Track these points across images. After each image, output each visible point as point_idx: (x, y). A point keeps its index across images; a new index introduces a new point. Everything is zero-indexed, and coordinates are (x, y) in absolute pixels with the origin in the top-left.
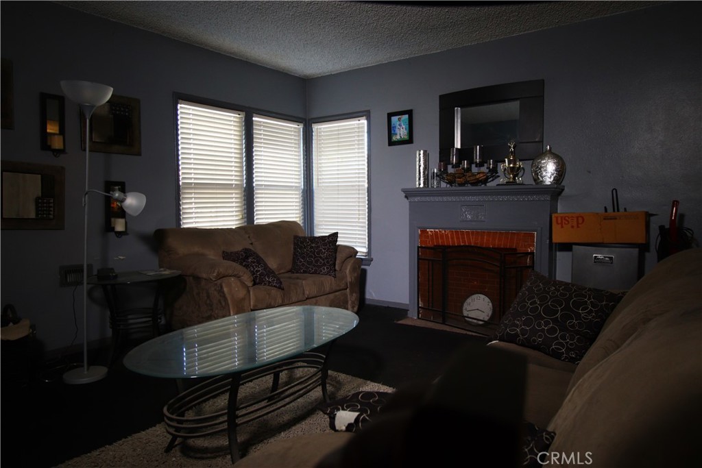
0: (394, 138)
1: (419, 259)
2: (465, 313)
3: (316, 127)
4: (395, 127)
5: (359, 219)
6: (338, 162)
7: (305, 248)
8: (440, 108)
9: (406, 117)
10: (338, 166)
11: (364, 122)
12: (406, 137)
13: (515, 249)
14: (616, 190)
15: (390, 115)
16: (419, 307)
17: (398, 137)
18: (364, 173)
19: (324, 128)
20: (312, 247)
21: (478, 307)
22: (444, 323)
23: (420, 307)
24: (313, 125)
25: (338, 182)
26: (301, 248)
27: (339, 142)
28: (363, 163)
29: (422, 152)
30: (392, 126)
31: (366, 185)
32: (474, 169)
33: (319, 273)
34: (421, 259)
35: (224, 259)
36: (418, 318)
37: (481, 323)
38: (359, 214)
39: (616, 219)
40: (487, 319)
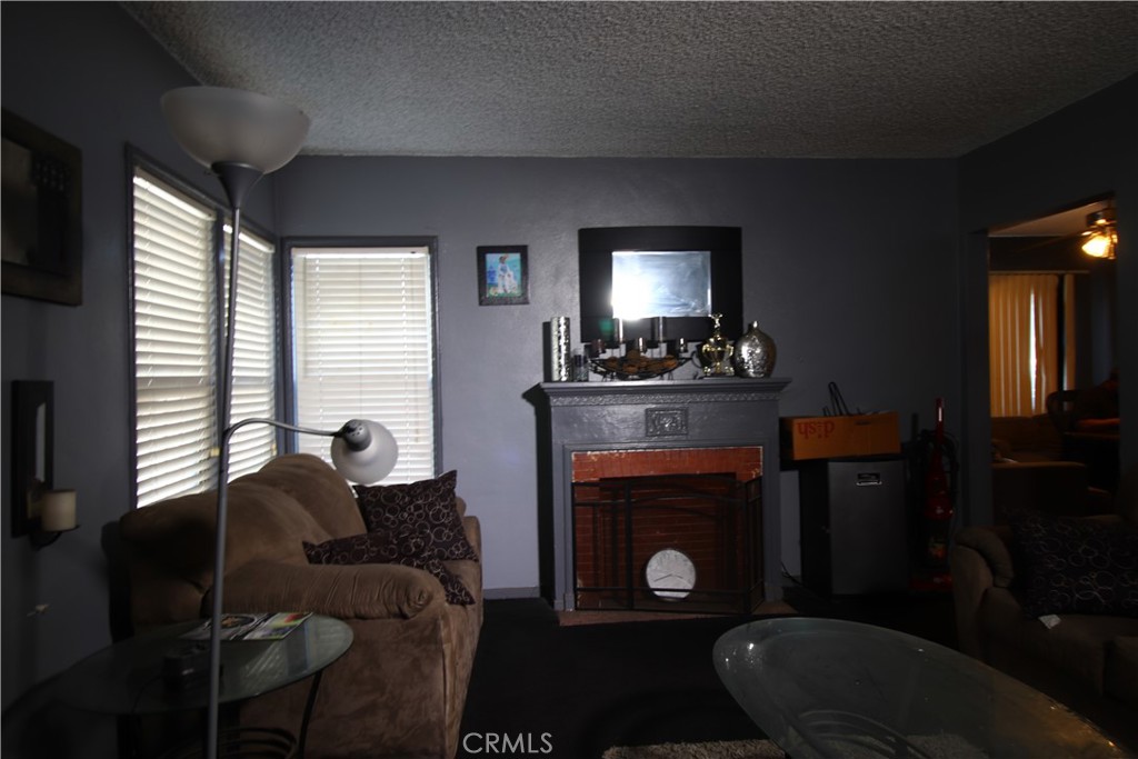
0: (491, 292)
1: (574, 505)
2: (652, 585)
3: (301, 257)
4: (494, 272)
5: (417, 439)
6: (360, 329)
8: (581, 250)
9: (516, 257)
10: (360, 337)
11: (421, 256)
12: (517, 292)
13: (733, 475)
14: (835, 385)
15: (482, 252)
16: (576, 590)
17: (500, 291)
18: (425, 353)
19: (320, 260)
21: (670, 573)
22: (631, 608)
23: (579, 589)
24: (293, 250)
25: (361, 369)
27: (361, 290)
28: (423, 333)
29: (562, 321)
30: (488, 269)
31: (431, 376)
34: (579, 505)
36: (576, 608)
37: (683, 595)
38: (417, 431)
40: (690, 587)
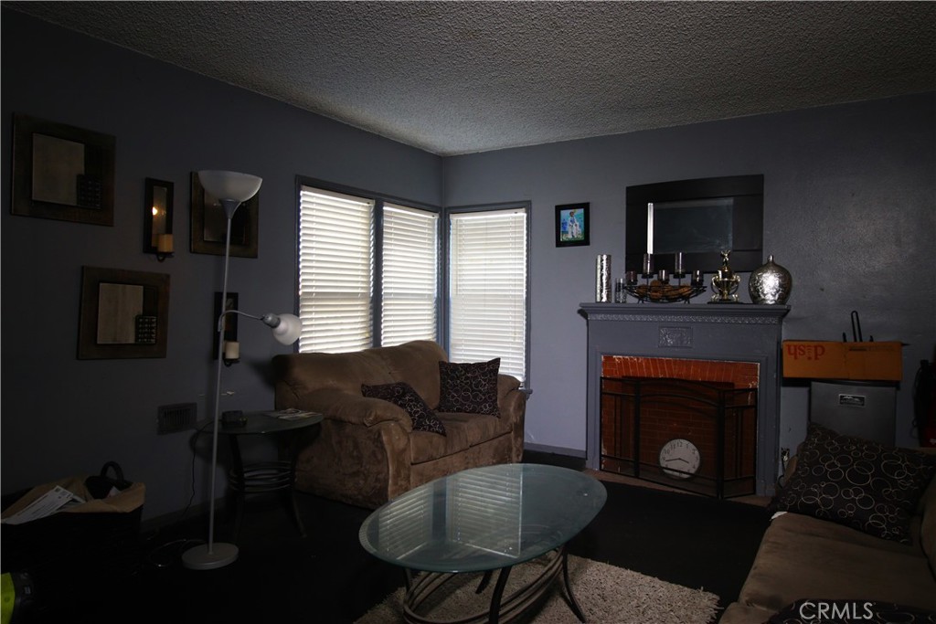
0: (563, 238)
1: (601, 393)
2: (663, 464)
3: (454, 219)
4: (566, 223)
5: (515, 338)
6: (485, 264)
7: (458, 378)
8: (628, 204)
9: (580, 212)
10: (485, 270)
11: (521, 215)
12: (581, 237)
13: (732, 384)
14: (857, 314)
15: (559, 209)
16: (601, 455)
17: (570, 236)
18: (522, 280)
19: (466, 221)
20: (467, 378)
21: (681, 456)
22: (637, 476)
23: (603, 456)
24: (451, 215)
25: (485, 290)
26: (452, 379)
27: (487, 239)
28: (520, 267)
29: (605, 257)
30: (562, 222)
31: (525, 296)
32: (673, 282)
33: (478, 413)
34: (605, 394)
35: (364, 396)
36: (600, 469)
37: (686, 476)
38: (515, 333)
39: (865, 350)
40: (693, 471)
